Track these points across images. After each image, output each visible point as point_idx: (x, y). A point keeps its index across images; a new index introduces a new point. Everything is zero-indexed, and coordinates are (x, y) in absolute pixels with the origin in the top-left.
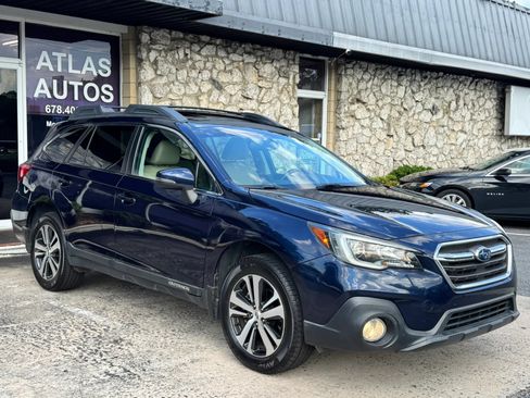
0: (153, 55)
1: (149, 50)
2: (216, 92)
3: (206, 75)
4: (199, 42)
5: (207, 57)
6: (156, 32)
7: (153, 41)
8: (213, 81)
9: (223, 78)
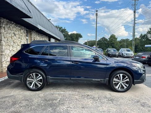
0: (4, 25)
1: (3, 24)
2: (15, 36)
3: (13, 32)
4: (11, 23)
5: (12, 27)
6: (4, 20)
7: (3, 22)
8: (14, 33)
9: (16, 33)
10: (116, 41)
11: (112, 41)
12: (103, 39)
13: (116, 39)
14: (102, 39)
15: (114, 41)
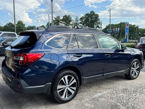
10: (24, 27)
11: (20, 27)
12: (10, 25)
13: (24, 25)
14: (8, 24)
15: (22, 27)
